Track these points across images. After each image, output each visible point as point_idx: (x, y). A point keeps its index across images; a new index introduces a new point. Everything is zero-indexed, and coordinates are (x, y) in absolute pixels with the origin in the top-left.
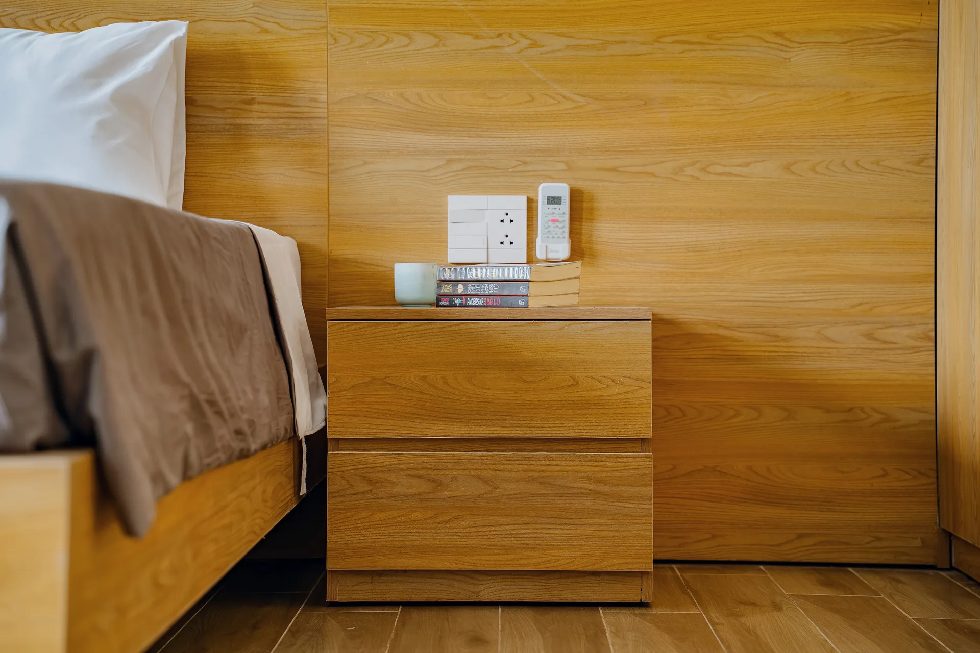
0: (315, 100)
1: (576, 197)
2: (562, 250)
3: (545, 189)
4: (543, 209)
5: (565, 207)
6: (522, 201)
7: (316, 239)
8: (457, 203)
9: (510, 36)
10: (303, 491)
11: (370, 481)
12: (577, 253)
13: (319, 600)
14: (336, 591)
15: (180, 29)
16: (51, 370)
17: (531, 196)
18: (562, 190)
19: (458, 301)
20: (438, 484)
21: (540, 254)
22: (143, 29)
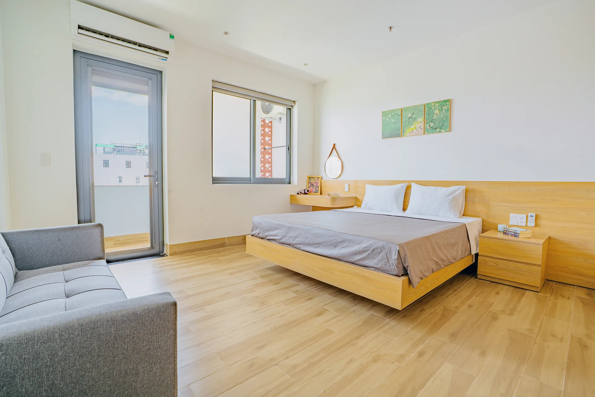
0: (487, 197)
1: (537, 216)
2: (533, 225)
3: (530, 214)
4: (529, 217)
5: (534, 218)
6: (525, 216)
7: (486, 218)
8: (511, 215)
9: (524, 188)
10: (474, 261)
11: (485, 262)
12: (536, 225)
13: (476, 277)
14: (479, 277)
15: (464, 187)
16: (404, 267)
17: (527, 215)
18: (534, 215)
19: (507, 234)
20: (497, 265)
21: (528, 225)
22: (457, 187)
